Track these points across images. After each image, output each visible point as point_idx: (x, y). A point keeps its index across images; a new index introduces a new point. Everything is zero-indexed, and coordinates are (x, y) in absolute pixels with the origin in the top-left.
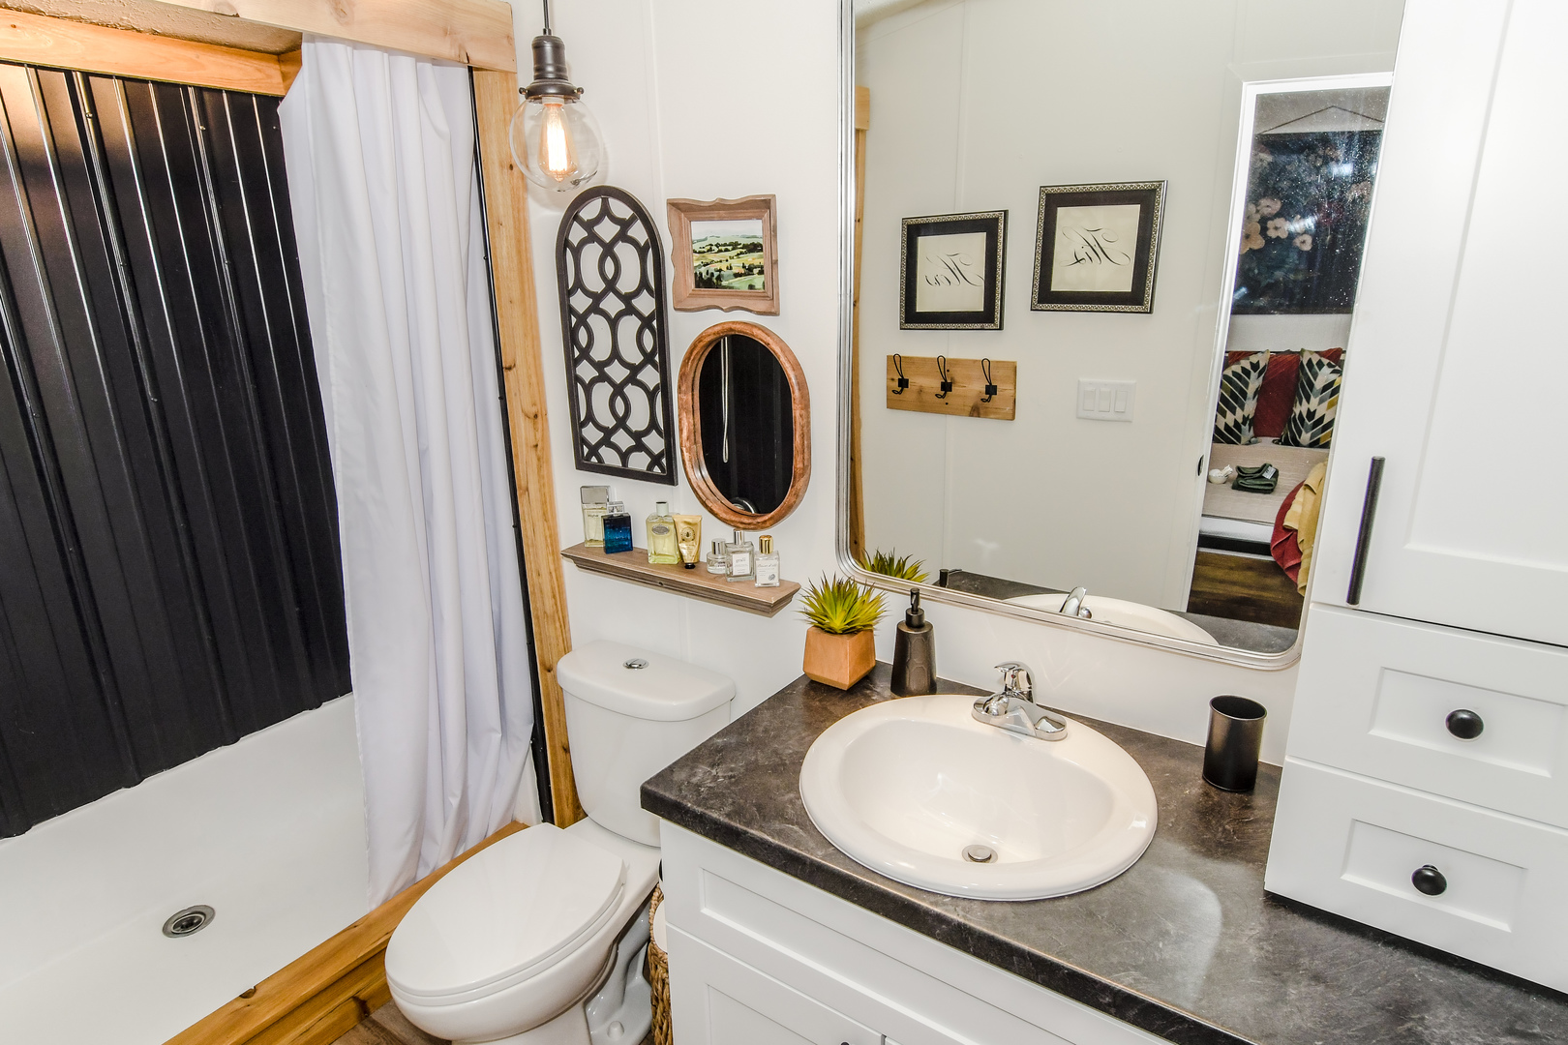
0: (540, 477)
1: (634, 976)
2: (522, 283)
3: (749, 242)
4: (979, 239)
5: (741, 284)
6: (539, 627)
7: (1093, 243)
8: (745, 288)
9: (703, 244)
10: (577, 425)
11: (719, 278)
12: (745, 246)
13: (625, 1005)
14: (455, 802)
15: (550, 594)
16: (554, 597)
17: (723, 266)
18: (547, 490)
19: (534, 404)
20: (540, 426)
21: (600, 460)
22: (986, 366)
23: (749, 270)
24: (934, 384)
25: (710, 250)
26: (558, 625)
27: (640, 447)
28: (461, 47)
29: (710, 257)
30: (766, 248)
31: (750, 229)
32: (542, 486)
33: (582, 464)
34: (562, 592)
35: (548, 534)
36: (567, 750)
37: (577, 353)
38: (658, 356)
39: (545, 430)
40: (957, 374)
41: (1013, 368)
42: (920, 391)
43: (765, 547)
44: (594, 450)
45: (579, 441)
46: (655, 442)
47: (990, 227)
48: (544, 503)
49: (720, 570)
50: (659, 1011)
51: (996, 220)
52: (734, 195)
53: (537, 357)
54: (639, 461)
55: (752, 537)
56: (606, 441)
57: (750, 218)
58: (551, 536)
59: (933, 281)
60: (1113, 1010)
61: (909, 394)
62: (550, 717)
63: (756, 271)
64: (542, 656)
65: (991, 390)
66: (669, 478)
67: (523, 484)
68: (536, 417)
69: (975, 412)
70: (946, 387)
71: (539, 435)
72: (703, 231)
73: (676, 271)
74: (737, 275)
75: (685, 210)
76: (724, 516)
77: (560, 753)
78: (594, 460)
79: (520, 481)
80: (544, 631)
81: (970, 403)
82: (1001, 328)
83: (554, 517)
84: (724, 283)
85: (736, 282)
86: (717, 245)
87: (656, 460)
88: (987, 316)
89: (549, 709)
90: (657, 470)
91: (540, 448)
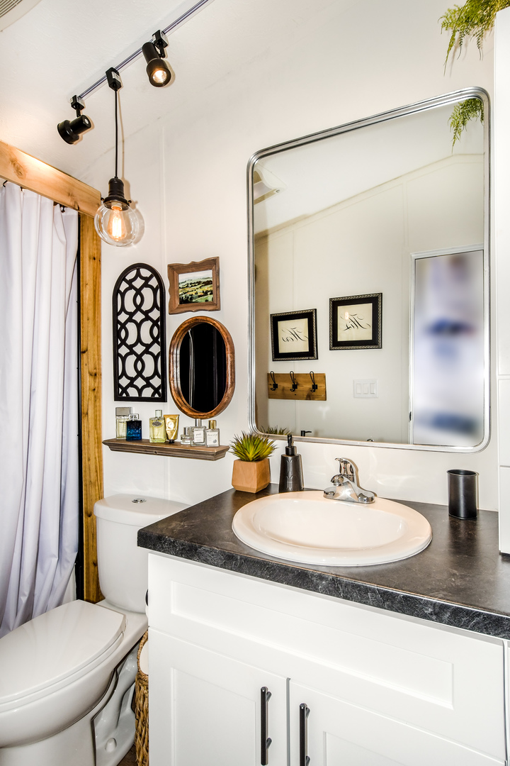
0: (95, 406)
1: (125, 709)
2: (94, 313)
3: (206, 280)
4: (305, 321)
5: (202, 300)
6: (87, 491)
7: (354, 320)
8: (204, 301)
9: (184, 284)
10: (117, 378)
11: (191, 299)
12: (204, 283)
13: (118, 727)
14: (24, 599)
15: (94, 470)
16: (96, 471)
17: (193, 293)
18: (98, 413)
19: (95, 369)
20: (97, 380)
21: (127, 394)
22: (312, 376)
23: (206, 293)
24: (289, 385)
25: (188, 286)
26: (97, 488)
27: (149, 385)
28: (75, 202)
29: (187, 289)
30: (214, 283)
31: (207, 274)
32: (95, 411)
33: (118, 397)
34: (101, 469)
35: (96, 437)
36: (95, 564)
37: (119, 342)
38: (160, 339)
39: (100, 383)
40: (300, 380)
41: (323, 376)
42: (283, 389)
43: (212, 426)
44: (125, 390)
45: (117, 385)
46: (156, 382)
47: (310, 316)
48: (96, 420)
49: (188, 442)
50: (140, 723)
51: (312, 313)
52: (199, 260)
53: (99, 347)
54: (148, 392)
55: (205, 423)
56: (131, 385)
57: (207, 270)
58: (98, 438)
59: (286, 340)
60: (434, 617)
61: (278, 391)
62: (88, 545)
63: (209, 293)
64: (86, 508)
65: (315, 387)
66: (163, 399)
67: (85, 411)
68: (96, 375)
69: (309, 397)
70: (295, 387)
71: (96, 385)
72: (183, 278)
73: (171, 296)
74: (200, 296)
75: (175, 269)
76: (190, 413)
77: (92, 567)
78: (124, 395)
79: (84, 409)
80: (89, 491)
81: (306, 394)
82: (317, 359)
83: (100, 429)
84: (194, 301)
85: (199, 300)
86: (191, 284)
87: (156, 390)
88: (311, 354)
89: (88, 540)
90: (157, 396)
91: (96, 391)
